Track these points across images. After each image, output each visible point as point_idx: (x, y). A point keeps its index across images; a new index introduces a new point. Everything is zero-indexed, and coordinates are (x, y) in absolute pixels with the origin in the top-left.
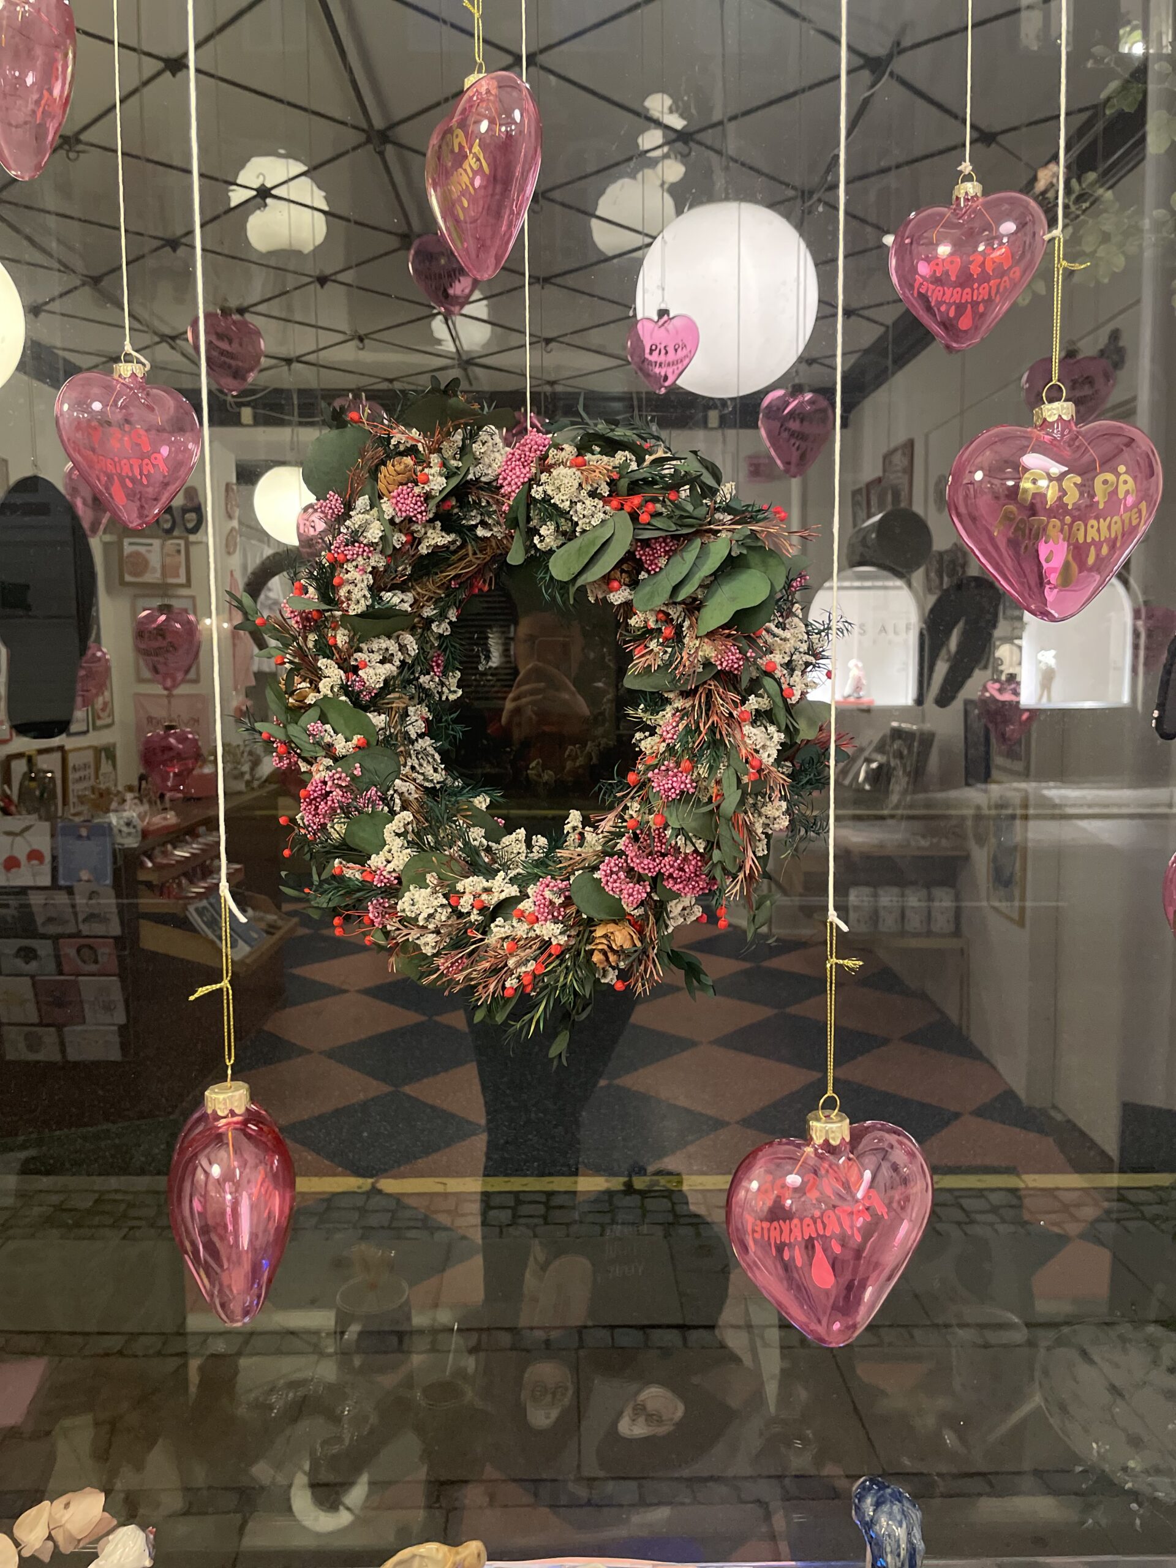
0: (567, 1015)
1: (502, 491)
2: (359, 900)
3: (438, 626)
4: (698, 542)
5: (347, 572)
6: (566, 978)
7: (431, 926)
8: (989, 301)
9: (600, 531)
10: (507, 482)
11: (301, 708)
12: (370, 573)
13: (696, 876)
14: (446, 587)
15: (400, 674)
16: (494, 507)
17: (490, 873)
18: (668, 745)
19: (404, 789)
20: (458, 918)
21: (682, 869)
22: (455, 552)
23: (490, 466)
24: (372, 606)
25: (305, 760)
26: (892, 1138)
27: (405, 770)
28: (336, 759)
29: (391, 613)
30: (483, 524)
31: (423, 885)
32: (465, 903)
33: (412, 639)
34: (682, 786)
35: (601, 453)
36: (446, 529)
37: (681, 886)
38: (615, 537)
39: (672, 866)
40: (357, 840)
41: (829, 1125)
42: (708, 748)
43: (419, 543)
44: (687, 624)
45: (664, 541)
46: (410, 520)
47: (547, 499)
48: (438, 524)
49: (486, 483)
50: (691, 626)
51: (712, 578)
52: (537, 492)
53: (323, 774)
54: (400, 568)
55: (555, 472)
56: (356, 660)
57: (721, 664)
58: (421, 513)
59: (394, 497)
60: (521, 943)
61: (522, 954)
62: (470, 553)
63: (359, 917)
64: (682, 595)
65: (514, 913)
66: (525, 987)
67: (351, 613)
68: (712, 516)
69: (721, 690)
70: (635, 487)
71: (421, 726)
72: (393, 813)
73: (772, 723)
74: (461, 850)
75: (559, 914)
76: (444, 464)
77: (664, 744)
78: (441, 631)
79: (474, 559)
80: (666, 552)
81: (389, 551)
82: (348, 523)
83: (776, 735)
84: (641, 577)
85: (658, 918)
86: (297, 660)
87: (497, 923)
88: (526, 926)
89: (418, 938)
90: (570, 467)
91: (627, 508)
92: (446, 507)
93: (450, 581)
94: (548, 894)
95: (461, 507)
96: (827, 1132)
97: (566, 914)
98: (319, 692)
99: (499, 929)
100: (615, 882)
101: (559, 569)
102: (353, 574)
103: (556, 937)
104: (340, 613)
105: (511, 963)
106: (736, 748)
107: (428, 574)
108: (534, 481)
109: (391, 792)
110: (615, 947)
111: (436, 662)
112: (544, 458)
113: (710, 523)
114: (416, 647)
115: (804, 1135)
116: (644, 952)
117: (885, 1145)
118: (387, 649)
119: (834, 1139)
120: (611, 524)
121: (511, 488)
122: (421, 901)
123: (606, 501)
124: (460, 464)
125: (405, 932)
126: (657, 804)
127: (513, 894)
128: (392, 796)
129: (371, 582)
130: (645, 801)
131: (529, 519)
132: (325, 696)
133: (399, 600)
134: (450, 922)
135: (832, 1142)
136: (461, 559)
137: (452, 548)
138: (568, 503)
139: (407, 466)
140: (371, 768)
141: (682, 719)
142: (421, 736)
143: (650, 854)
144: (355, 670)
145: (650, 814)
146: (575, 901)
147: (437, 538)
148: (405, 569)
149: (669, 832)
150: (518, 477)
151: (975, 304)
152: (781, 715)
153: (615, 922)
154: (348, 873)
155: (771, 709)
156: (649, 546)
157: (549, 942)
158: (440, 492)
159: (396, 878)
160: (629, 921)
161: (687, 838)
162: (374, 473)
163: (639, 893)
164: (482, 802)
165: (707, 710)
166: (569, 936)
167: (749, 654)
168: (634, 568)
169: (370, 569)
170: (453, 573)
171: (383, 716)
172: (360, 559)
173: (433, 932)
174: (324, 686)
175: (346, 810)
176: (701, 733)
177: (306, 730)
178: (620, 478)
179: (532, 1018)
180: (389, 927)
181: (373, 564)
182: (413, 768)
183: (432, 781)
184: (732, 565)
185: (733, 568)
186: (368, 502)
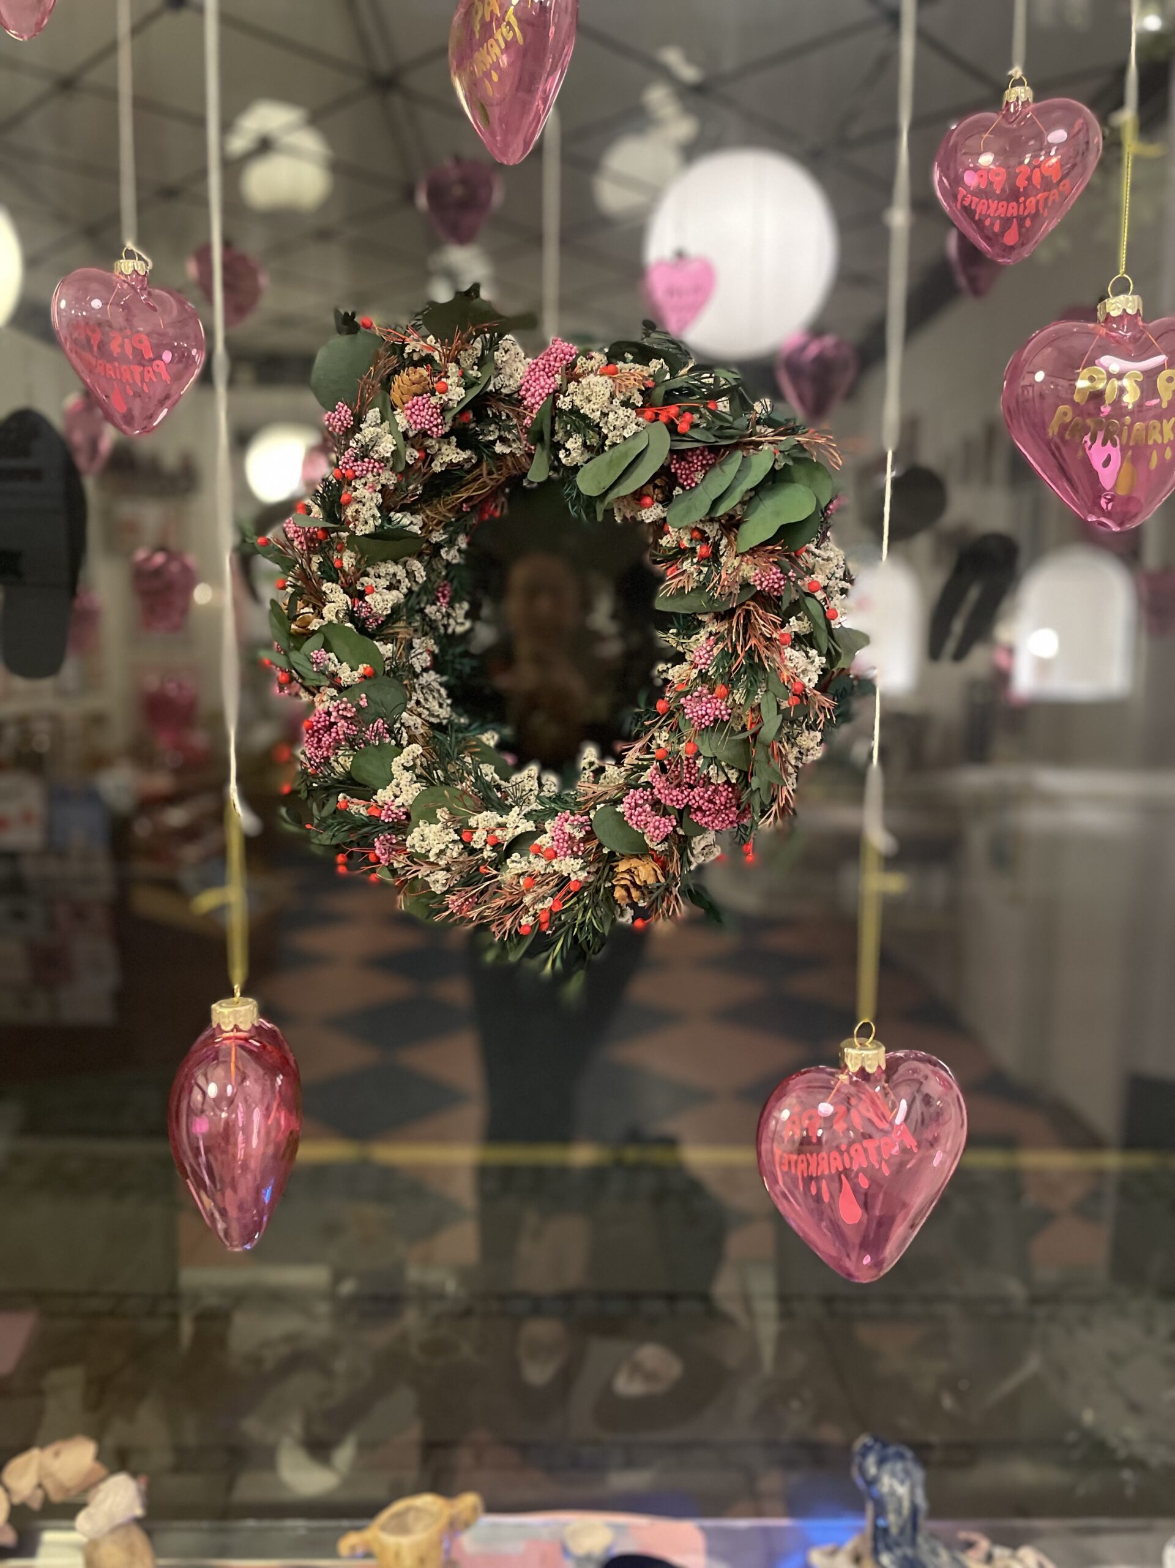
0: (582, 955)
1: (525, 403)
2: (365, 837)
3: (447, 552)
4: (739, 454)
5: (355, 489)
6: (583, 916)
7: (442, 863)
8: (1035, 216)
9: (631, 444)
10: (530, 393)
11: (303, 634)
12: (380, 491)
13: (726, 808)
14: (457, 510)
15: (407, 601)
16: (515, 421)
17: (504, 809)
18: (701, 671)
19: (411, 723)
20: (470, 855)
21: (710, 801)
22: (469, 471)
23: (511, 376)
24: (382, 526)
25: (307, 689)
26: (926, 1069)
27: (411, 704)
28: (340, 689)
29: (401, 534)
30: (503, 440)
31: (434, 820)
32: (478, 839)
33: (419, 565)
34: (717, 713)
35: (633, 361)
36: (462, 446)
37: (710, 818)
38: (649, 449)
39: (702, 798)
40: (364, 775)
41: (865, 1053)
42: (745, 673)
43: (432, 460)
44: (724, 542)
45: (702, 454)
46: (424, 434)
47: (575, 411)
48: (454, 439)
49: (506, 395)
50: (729, 543)
51: (752, 494)
52: (564, 403)
53: (327, 704)
54: (411, 487)
55: (584, 381)
56: (363, 584)
57: (761, 584)
58: (436, 426)
59: (408, 408)
60: (538, 879)
61: (540, 891)
62: (485, 473)
63: (364, 854)
64: (721, 511)
65: (531, 848)
66: (541, 924)
67: (358, 534)
68: (754, 427)
69: (761, 611)
70: (670, 397)
71: (426, 660)
72: (400, 747)
73: (812, 647)
74: (473, 785)
75: (579, 849)
76: (463, 375)
77: (696, 671)
78: (449, 558)
79: (488, 479)
80: (703, 466)
81: (401, 468)
82: (357, 436)
83: (817, 659)
84: (675, 493)
85: (682, 852)
86: (299, 583)
87: (513, 858)
88: (543, 862)
89: (428, 875)
90: (601, 375)
91: (663, 418)
92: (462, 420)
93: (461, 503)
94: (568, 828)
95: (478, 422)
96: (863, 1058)
97: (585, 850)
98: (323, 618)
99: (516, 864)
100: (640, 815)
101: (588, 484)
102: (362, 492)
103: (575, 872)
104: (347, 534)
105: (527, 900)
106: (777, 671)
107: (438, 496)
108: (560, 391)
109: (398, 725)
110: (638, 882)
111: (442, 592)
112: (573, 365)
113: (751, 435)
114: (424, 574)
115: (838, 1063)
116: (668, 889)
117: (920, 1077)
118: (395, 575)
119: (870, 1066)
120: (644, 435)
121: (535, 399)
122: (432, 836)
123: (639, 411)
124: (480, 375)
125: (415, 868)
126: (688, 732)
127: (529, 829)
128: (400, 729)
129: (381, 501)
130: (675, 730)
131: (553, 433)
132: (330, 622)
133: (410, 522)
134: (461, 859)
135: (869, 1070)
136: (475, 480)
137: (467, 466)
138: (599, 413)
139: (422, 376)
140: (378, 699)
141: (716, 644)
142: (425, 670)
143: (678, 785)
144: (361, 595)
145: (679, 743)
146: (597, 833)
147: (452, 454)
148: (416, 489)
149: (700, 762)
150: (542, 388)
151: (1021, 220)
152: (823, 640)
153: (637, 856)
154: (353, 809)
155: (811, 633)
156: (684, 459)
157: (568, 878)
158: (459, 403)
159: (404, 813)
160: (652, 856)
161: (720, 768)
162: (386, 384)
163: (665, 826)
164: (490, 739)
165: (745, 634)
166: (589, 873)
167: (790, 574)
168: (667, 483)
169: (379, 487)
170: (465, 495)
171: (390, 646)
172: (369, 475)
173: (443, 870)
174: (329, 612)
175: (352, 742)
176: (738, 656)
177: (308, 658)
178: (656, 386)
179: (548, 958)
180: (396, 865)
181: (383, 481)
182: (418, 703)
183: (438, 716)
184: (775, 479)
185: (774, 482)
186: (379, 415)
